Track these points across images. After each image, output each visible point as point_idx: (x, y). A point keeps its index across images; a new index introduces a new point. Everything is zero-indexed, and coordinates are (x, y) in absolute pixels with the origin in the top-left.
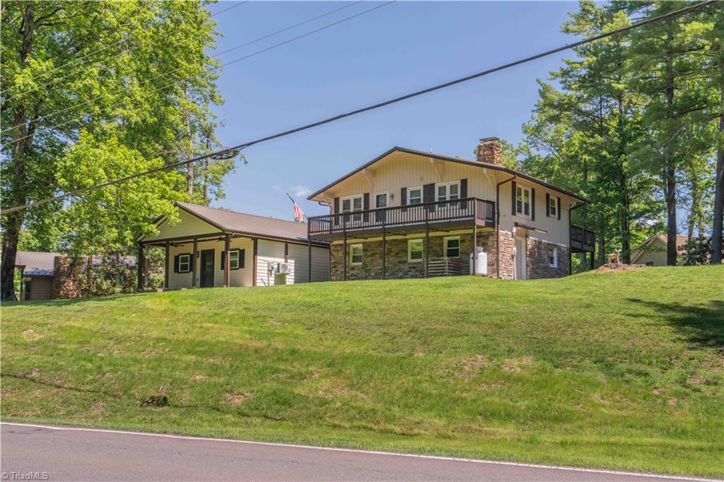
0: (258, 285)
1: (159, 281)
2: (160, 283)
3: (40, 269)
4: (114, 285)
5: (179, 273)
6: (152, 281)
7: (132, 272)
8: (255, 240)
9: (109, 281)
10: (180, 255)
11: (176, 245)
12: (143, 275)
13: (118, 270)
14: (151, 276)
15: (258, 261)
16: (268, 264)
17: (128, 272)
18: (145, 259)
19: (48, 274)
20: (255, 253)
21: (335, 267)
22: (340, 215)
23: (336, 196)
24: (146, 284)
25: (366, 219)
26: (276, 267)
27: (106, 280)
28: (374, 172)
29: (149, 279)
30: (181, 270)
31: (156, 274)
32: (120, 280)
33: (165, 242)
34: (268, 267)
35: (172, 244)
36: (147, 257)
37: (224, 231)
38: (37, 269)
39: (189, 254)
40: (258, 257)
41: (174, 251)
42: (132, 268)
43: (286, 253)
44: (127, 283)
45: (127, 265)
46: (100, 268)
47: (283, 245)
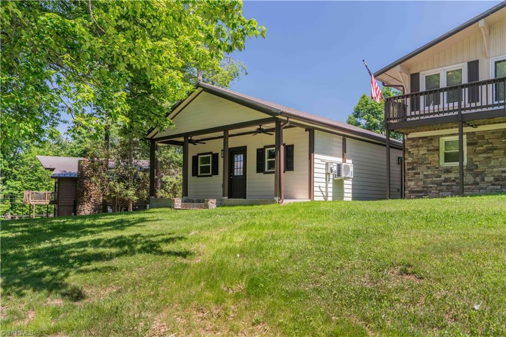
0: (316, 199)
1: (171, 183)
2: (172, 185)
3: (67, 171)
4: (127, 188)
5: (198, 176)
6: (165, 183)
7: (145, 174)
8: (311, 131)
9: (122, 184)
10: (199, 154)
11: (195, 142)
12: (156, 177)
13: (131, 172)
14: (164, 179)
15: (316, 161)
16: (327, 164)
17: (141, 174)
18: (157, 162)
19: (73, 176)
20: (312, 150)
21: (413, 169)
22: (421, 94)
23: (413, 71)
24: (159, 186)
25: (474, 97)
26: (335, 169)
27: (119, 182)
28: (490, 28)
29: (161, 181)
30: (201, 173)
31: (169, 177)
32: (134, 182)
33: (182, 139)
34: (327, 169)
35: (191, 141)
36: (159, 159)
37: (274, 116)
38: (65, 171)
39: (211, 153)
40: (316, 156)
41: (193, 150)
42: (145, 171)
43: (344, 151)
44: (140, 185)
45: (141, 168)
46: (113, 170)
47: (339, 139)
